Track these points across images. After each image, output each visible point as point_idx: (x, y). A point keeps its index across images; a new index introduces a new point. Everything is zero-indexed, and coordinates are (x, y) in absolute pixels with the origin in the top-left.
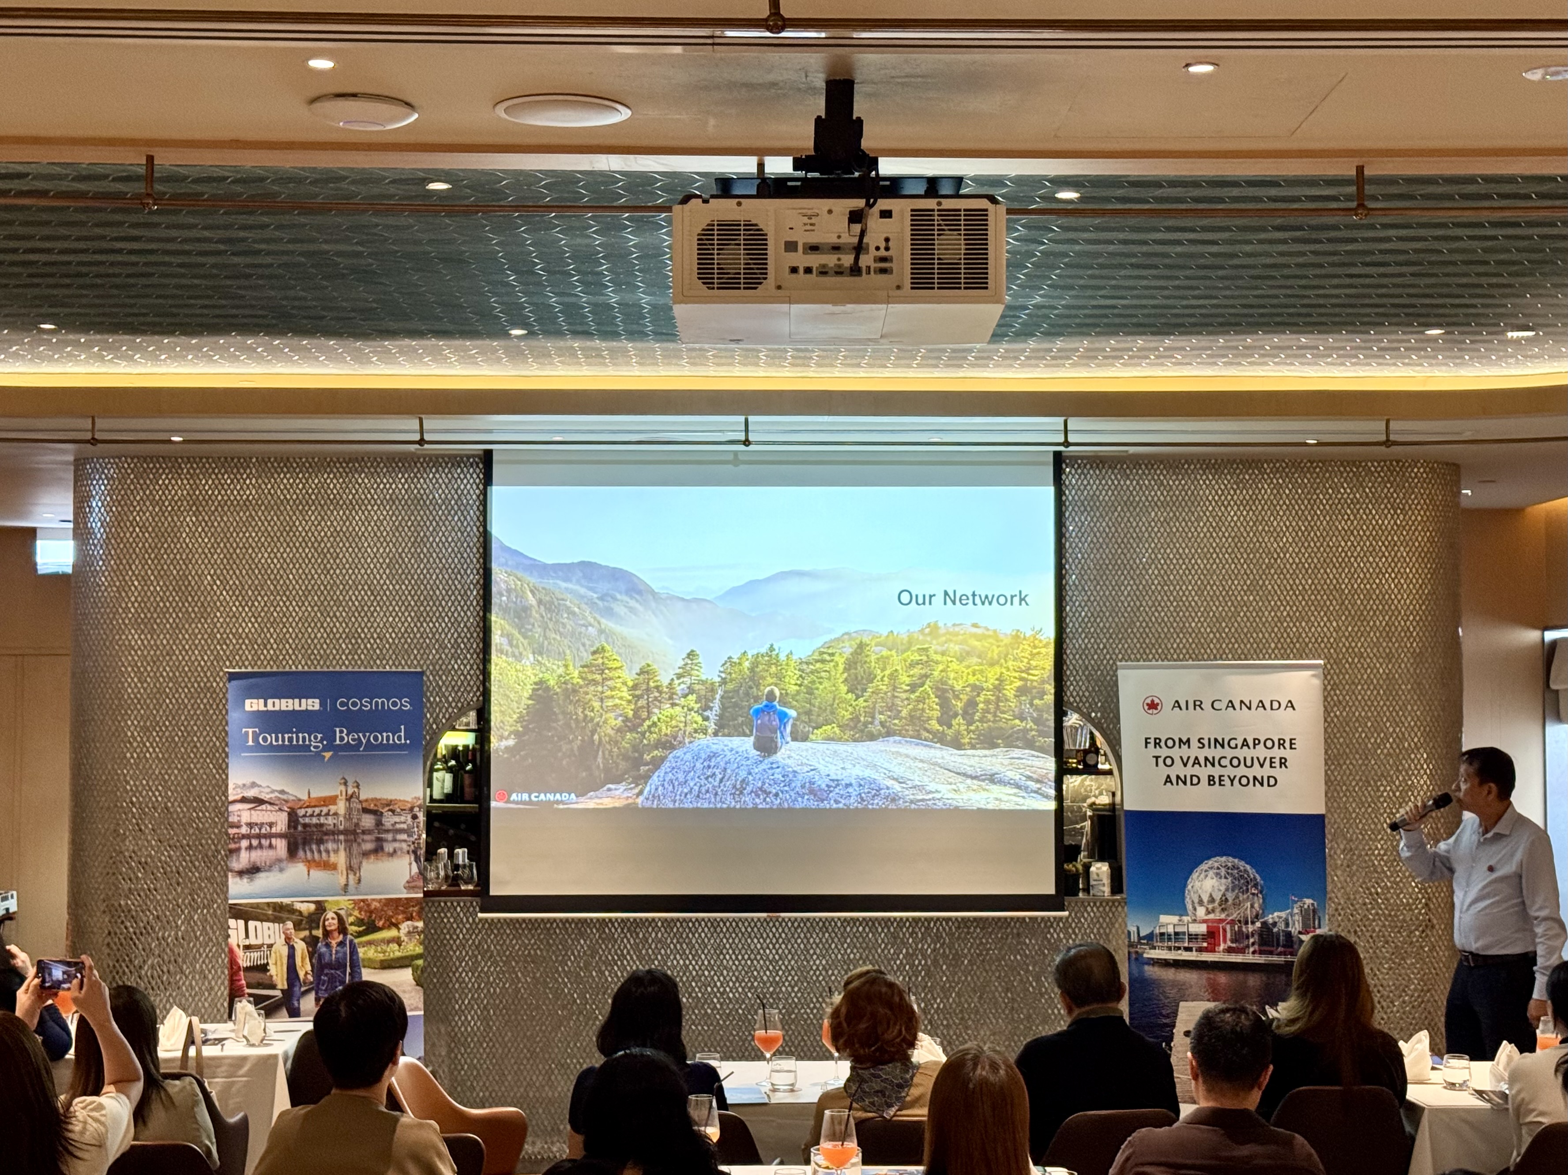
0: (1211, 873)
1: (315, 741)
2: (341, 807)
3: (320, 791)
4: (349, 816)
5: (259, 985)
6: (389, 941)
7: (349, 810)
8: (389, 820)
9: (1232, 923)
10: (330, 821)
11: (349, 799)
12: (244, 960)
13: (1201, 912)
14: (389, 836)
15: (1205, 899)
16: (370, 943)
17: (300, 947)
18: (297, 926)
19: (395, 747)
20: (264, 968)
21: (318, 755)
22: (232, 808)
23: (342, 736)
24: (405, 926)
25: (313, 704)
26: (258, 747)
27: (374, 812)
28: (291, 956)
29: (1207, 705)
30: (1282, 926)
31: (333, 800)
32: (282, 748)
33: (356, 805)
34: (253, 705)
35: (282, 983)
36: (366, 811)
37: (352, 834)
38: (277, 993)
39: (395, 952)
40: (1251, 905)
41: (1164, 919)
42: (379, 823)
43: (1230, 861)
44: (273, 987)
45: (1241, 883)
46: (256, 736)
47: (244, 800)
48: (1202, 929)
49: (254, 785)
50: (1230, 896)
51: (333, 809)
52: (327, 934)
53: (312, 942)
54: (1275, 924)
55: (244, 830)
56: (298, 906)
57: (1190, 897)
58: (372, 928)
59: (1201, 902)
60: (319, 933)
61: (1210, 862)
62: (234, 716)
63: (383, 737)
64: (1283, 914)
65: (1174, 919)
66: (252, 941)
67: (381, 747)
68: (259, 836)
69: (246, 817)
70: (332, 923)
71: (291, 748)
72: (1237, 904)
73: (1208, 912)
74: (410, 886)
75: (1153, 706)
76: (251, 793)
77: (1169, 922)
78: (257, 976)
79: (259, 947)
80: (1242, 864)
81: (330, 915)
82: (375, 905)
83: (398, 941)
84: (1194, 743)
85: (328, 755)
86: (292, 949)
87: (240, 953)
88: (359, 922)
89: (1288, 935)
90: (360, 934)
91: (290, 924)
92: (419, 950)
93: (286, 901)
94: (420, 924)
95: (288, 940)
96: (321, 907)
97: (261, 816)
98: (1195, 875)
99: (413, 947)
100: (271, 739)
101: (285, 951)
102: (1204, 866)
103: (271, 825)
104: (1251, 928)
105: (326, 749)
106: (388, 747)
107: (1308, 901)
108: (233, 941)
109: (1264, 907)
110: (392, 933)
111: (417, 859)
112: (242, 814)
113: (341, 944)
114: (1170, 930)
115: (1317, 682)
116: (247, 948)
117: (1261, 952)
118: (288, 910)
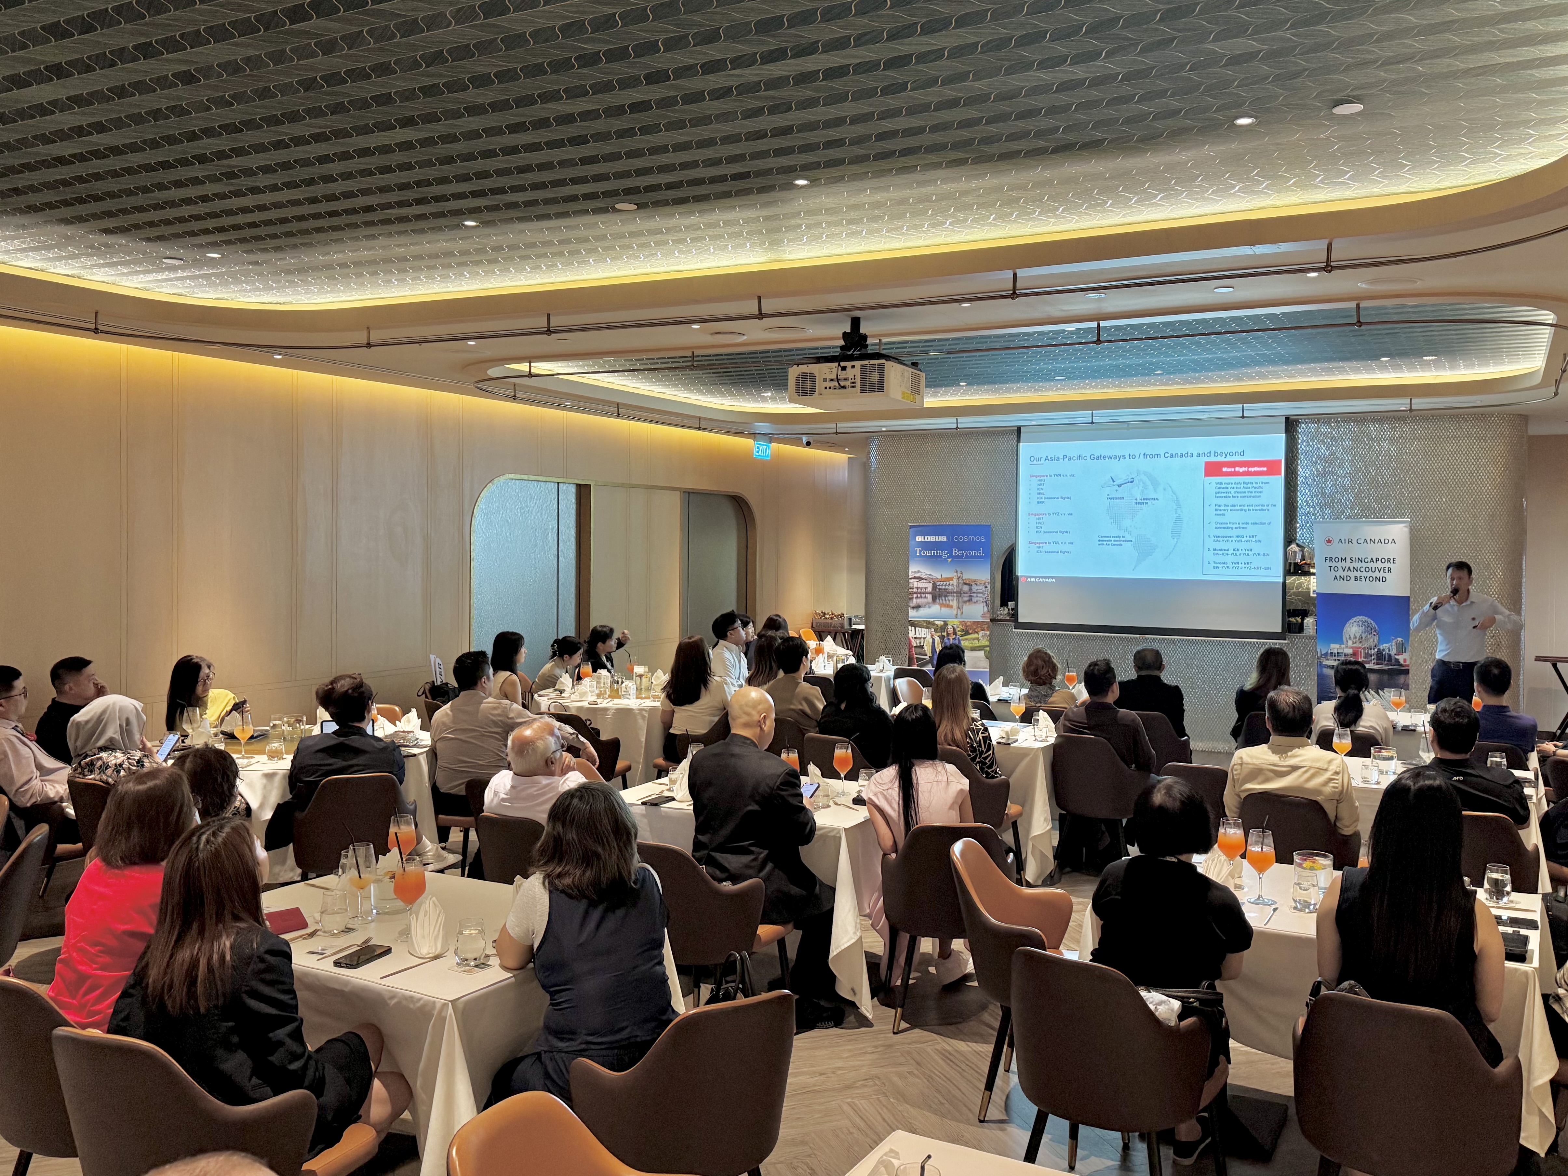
0: (1355, 624)
1: (944, 554)
2: (955, 582)
3: (946, 575)
4: (958, 586)
5: (920, 654)
6: (974, 639)
7: (958, 583)
8: (974, 588)
9: (1364, 648)
10: (950, 587)
11: (958, 579)
12: (914, 643)
13: (1350, 643)
14: (975, 595)
15: (1352, 637)
16: (966, 639)
17: (937, 639)
18: (936, 631)
19: (978, 557)
20: (922, 647)
21: (946, 560)
22: (911, 581)
23: (956, 552)
24: (981, 633)
25: (944, 539)
26: (921, 556)
27: (968, 584)
28: (933, 643)
29: (1354, 541)
30: (1387, 651)
31: (951, 579)
32: (931, 557)
33: (961, 581)
34: (919, 539)
35: (929, 654)
36: (965, 584)
37: (959, 593)
38: (927, 657)
39: (976, 644)
40: (1372, 640)
41: (1332, 646)
42: (970, 589)
43: (1363, 618)
44: (926, 655)
45: (1370, 630)
46: (920, 551)
47: (915, 578)
48: (1350, 651)
49: (919, 572)
50: (1364, 636)
51: (951, 582)
52: (948, 634)
53: (942, 638)
54: (1384, 650)
55: (915, 590)
56: (936, 622)
57: (1345, 636)
58: (967, 633)
59: (1350, 638)
60: (945, 634)
61: (1355, 619)
62: (912, 543)
63: (973, 553)
64: (1387, 645)
65: (1337, 646)
66: (917, 636)
67: (972, 557)
68: (920, 593)
69: (916, 585)
70: (950, 630)
71: (934, 556)
72: (1367, 640)
73: (1353, 643)
74: (983, 616)
75: (1329, 541)
76: (918, 575)
77: (1335, 647)
78: (919, 650)
79: (920, 638)
80: (1369, 620)
81: (950, 627)
82: (968, 623)
83: (978, 639)
84: (1348, 560)
85: (949, 560)
86: (933, 640)
87: (913, 640)
88: (962, 630)
89: (1390, 656)
90: (962, 636)
91: (933, 630)
92: (987, 643)
93: (932, 620)
94: (988, 633)
95: (932, 636)
96: (946, 624)
97: (921, 584)
98: (1347, 625)
99: (985, 642)
100: (926, 553)
101: (931, 640)
102: (1352, 621)
103: (926, 588)
104: (1373, 652)
105: (949, 557)
106: (975, 557)
107: (1400, 639)
108: (910, 635)
109: (1379, 641)
110: (976, 636)
111: (987, 605)
112: (915, 584)
113: (954, 639)
114: (1336, 651)
115: (1407, 530)
116: (915, 638)
117: (1377, 664)
118: (933, 624)
